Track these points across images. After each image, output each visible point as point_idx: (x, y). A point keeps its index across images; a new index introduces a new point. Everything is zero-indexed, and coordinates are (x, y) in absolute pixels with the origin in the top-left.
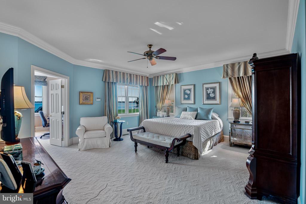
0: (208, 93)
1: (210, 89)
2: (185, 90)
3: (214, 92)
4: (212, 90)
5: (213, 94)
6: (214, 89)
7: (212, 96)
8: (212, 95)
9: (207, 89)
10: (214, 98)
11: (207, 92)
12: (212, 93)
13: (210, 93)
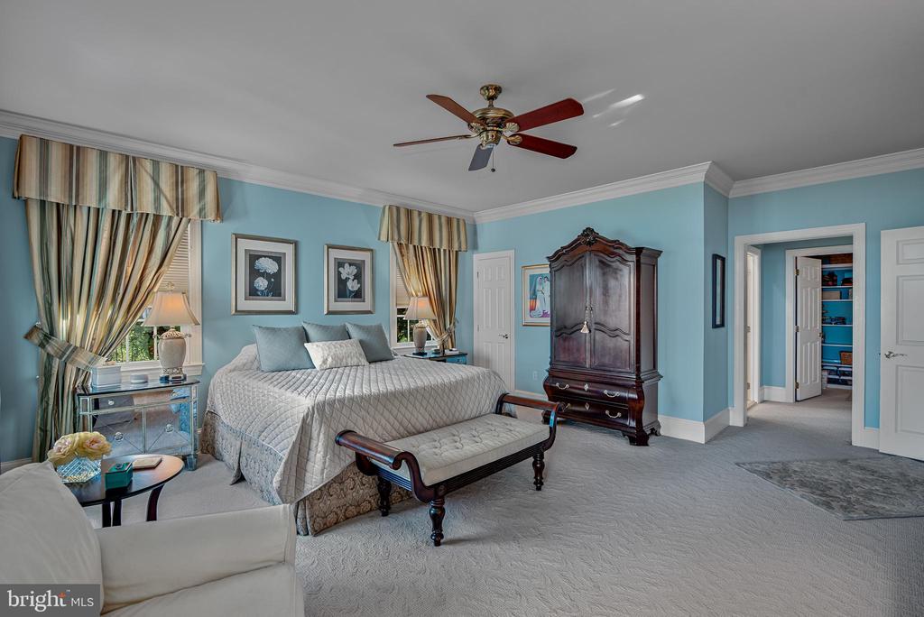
0: (343, 277)
1: (347, 265)
2: (253, 257)
3: (358, 277)
4: (354, 270)
5: (356, 281)
6: (359, 266)
7: (352, 287)
8: (352, 285)
9: (340, 264)
10: (358, 295)
11: (339, 273)
12: (352, 278)
13: (347, 279)
